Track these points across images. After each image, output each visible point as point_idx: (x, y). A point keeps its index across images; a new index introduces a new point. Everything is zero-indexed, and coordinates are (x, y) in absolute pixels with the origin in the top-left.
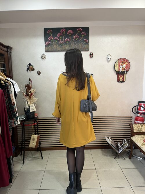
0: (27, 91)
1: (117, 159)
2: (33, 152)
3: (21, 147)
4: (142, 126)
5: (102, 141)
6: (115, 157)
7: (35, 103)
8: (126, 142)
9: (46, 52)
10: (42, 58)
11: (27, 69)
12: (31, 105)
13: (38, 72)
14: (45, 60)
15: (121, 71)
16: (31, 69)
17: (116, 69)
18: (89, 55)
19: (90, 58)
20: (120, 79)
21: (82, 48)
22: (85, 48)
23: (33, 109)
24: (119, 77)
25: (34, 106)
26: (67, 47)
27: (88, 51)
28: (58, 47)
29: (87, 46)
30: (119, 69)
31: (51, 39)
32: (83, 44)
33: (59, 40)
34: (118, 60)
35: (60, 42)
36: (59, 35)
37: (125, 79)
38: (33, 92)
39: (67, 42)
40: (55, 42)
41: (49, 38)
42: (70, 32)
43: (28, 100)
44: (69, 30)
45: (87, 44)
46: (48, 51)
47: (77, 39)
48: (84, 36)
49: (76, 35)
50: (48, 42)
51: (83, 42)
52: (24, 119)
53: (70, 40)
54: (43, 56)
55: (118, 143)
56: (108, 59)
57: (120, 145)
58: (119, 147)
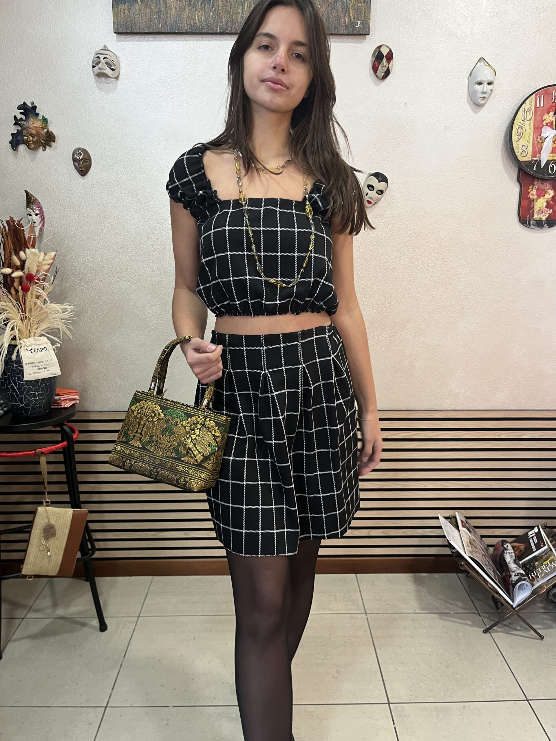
7: (58, 333)
8: (546, 547)
9: (122, 37)
10: (95, 73)
11: (12, 134)
12: (28, 344)
13: (78, 158)
14: (115, 86)
15: (547, 160)
16: (35, 139)
17: (518, 149)
18: (372, 61)
19: (377, 79)
20: (534, 207)
21: (327, 15)
22: (347, 18)
23: (39, 364)
24: (530, 195)
25: (48, 346)
26: (243, 6)
27: (365, 39)
28: (190, 8)
29: (360, 5)
30: (534, 151)
34: (534, 95)
38: (38, 270)
43: (10, 311)
46: (129, 30)
54: (103, 61)
55: (503, 551)
56: (477, 86)
57: (515, 562)
58: (513, 572)
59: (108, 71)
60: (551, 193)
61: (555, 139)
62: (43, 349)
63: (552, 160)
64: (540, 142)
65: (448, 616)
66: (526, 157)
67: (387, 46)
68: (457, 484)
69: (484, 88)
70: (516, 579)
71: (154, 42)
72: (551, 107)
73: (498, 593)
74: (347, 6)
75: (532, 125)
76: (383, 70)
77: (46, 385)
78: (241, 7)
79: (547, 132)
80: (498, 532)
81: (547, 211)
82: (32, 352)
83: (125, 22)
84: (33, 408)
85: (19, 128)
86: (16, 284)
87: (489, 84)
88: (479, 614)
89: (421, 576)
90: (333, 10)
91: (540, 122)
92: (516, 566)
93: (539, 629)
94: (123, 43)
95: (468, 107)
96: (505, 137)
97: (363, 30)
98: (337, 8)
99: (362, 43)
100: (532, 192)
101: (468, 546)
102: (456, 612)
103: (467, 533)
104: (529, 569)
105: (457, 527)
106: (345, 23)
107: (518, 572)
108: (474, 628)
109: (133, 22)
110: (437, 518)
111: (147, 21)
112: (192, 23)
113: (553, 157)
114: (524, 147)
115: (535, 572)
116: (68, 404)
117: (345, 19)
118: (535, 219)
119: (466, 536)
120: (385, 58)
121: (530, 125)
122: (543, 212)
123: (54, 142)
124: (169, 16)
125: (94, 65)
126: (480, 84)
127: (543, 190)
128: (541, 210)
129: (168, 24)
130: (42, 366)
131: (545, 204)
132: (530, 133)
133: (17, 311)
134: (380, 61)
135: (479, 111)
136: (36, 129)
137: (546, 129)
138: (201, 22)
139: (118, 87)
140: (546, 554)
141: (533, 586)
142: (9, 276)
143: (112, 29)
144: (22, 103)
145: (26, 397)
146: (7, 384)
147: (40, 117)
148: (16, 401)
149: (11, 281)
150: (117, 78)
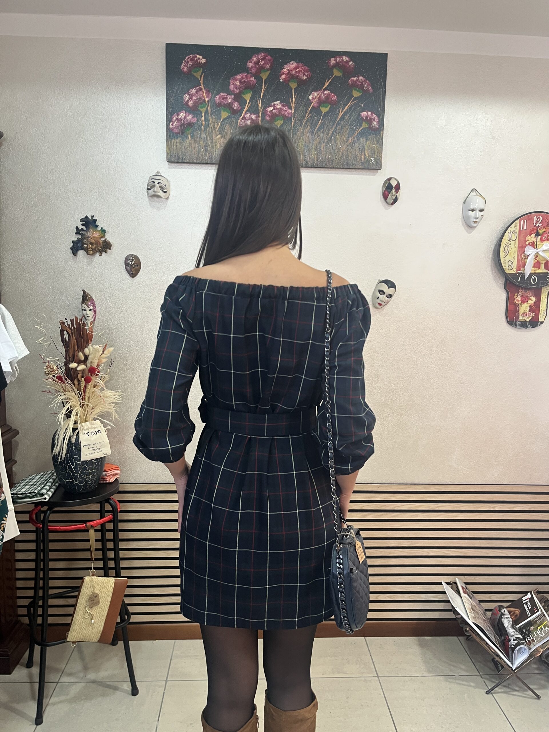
0: (70, 358)
1: (502, 698)
6: (490, 686)
7: (108, 416)
8: (539, 612)
9: (173, 165)
10: (150, 195)
11: (73, 242)
12: (86, 428)
13: (130, 263)
14: (165, 204)
15: (530, 273)
16: (94, 247)
17: (505, 264)
18: (383, 190)
19: (386, 203)
20: (519, 310)
21: (346, 153)
22: (363, 156)
23: (94, 446)
24: (516, 300)
25: (101, 429)
27: (377, 172)
29: (374, 146)
30: (519, 265)
31: (200, 99)
32: (356, 136)
33: (237, 109)
34: (519, 219)
35: (242, 119)
36: (238, 84)
37: (542, 313)
38: (98, 363)
39: (278, 122)
40: (217, 116)
41: (189, 96)
42: (294, 72)
43: (73, 400)
44: (292, 62)
45: (373, 134)
46: (180, 161)
47: (328, 109)
48: (361, 95)
49: (324, 88)
50: (185, 114)
51: (354, 126)
52: (46, 496)
53: (292, 109)
54: (157, 185)
55: (501, 617)
56: (470, 212)
57: (513, 627)
58: (512, 636)
59: (161, 193)
60: (534, 299)
61: (537, 256)
62: (98, 432)
63: (533, 273)
64: (524, 258)
65: (453, 679)
66: (512, 270)
67: (396, 179)
68: (458, 552)
69: (476, 214)
70: (515, 643)
71: (200, 170)
72: (533, 230)
73: (498, 656)
74: (363, 146)
75: (517, 244)
76: (392, 198)
77: (98, 464)
79: (530, 250)
80: (494, 597)
81: (530, 314)
82: (88, 435)
83: (177, 153)
84: (86, 485)
85: (80, 237)
86: (79, 376)
87: (481, 211)
88: (481, 676)
89: (425, 640)
90: (351, 149)
91: (524, 242)
92: (514, 631)
93: (535, 689)
94: (174, 170)
95: (463, 228)
96: (494, 253)
97: (376, 165)
98: (355, 147)
99: (375, 175)
100: (517, 298)
101: (471, 612)
102: (460, 674)
103: (468, 600)
104: (525, 633)
105: (459, 593)
106: (362, 160)
107: (516, 636)
108: (477, 690)
109: (184, 154)
110: (441, 584)
111: (196, 154)
113: (534, 270)
114: (510, 262)
115: (530, 636)
116: (112, 480)
117: (361, 157)
118: (520, 320)
119: (468, 602)
120: (394, 188)
121: (515, 244)
122: (527, 315)
123: (110, 249)
124: (214, 150)
125: (149, 188)
126: (473, 210)
127: (527, 297)
128: (525, 313)
129: (213, 156)
130: (96, 447)
131: (528, 308)
132: (515, 251)
133: (77, 399)
134: (389, 190)
135: (472, 232)
136: (95, 239)
137: (528, 248)
139: (167, 205)
140: (540, 619)
141: (530, 649)
142: (75, 369)
143: (166, 159)
144: (84, 217)
145: (80, 476)
146: (65, 463)
147: (99, 228)
148: (71, 479)
149: (74, 374)
150: (167, 198)
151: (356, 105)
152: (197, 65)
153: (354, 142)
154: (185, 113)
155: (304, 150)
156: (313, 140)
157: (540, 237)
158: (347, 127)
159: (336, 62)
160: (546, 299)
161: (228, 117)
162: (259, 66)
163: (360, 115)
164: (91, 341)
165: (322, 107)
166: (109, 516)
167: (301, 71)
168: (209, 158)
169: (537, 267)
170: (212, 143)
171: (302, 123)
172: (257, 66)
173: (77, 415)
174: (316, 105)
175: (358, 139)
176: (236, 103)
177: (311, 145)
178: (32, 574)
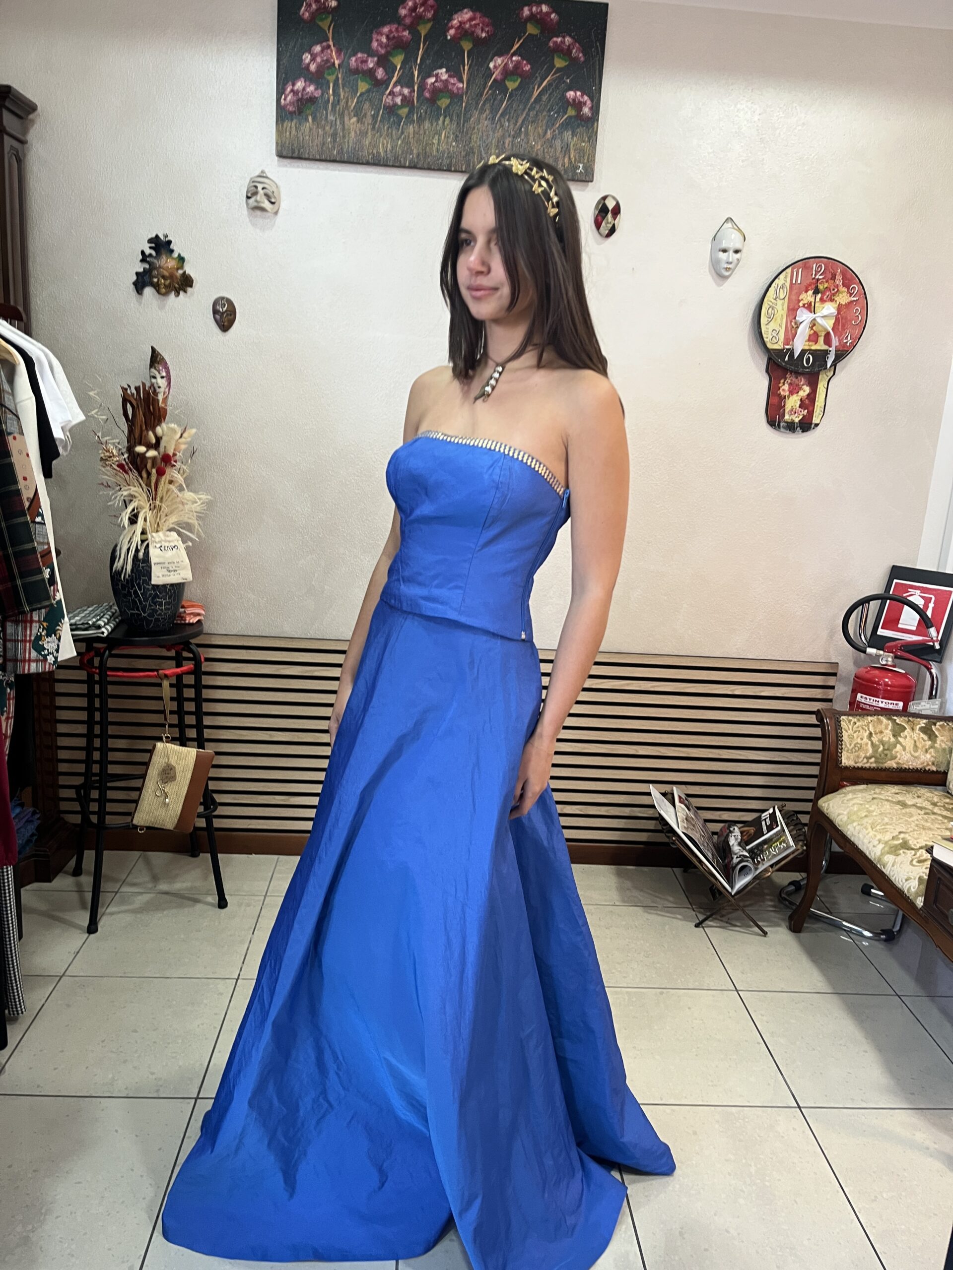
0: (135, 437)
1: (716, 933)
2: (159, 858)
3: (77, 819)
4: (898, 731)
5: (626, 811)
6: (701, 917)
7: (189, 527)
8: (779, 828)
9: (286, 161)
11: (137, 274)
12: (157, 540)
13: (221, 310)
15: (802, 350)
16: (168, 282)
17: (768, 334)
18: (594, 214)
19: (599, 235)
20: (785, 405)
22: (566, 160)
23: (170, 566)
24: (781, 390)
25: (179, 544)
26: (440, 136)
27: (587, 186)
28: (373, 133)
29: (584, 144)
30: (787, 337)
31: (327, 61)
32: (558, 128)
33: (381, 79)
34: (790, 268)
35: (389, 94)
36: (384, 40)
37: (818, 411)
38: (175, 450)
39: (443, 100)
40: (352, 88)
41: (311, 56)
42: (467, 26)
43: (140, 498)
44: (465, 10)
45: (583, 126)
46: (296, 155)
47: (517, 84)
48: (567, 65)
49: (512, 51)
50: (303, 84)
51: (556, 113)
52: (103, 630)
53: (463, 83)
54: (261, 192)
55: (728, 833)
56: (721, 253)
57: (739, 844)
59: (266, 204)
60: (807, 390)
61: (813, 323)
62: (174, 547)
63: (807, 350)
64: (795, 326)
65: (654, 910)
66: (776, 344)
67: (614, 198)
69: (729, 256)
70: (737, 861)
71: (325, 172)
72: (810, 285)
73: (713, 876)
74: (567, 145)
75: (786, 305)
76: (608, 227)
77: (174, 592)
78: (437, 137)
79: (804, 315)
81: (801, 412)
82: (161, 550)
83: (291, 143)
84: (157, 620)
85: (147, 266)
86: (149, 465)
87: (737, 252)
88: (692, 907)
90: (550, 148)
91: (796, 302)
93: (765, 926)
94: (287, 169)
95: (709, 277)
96: (753, 317)
97: (586, 175)
98: (556, 146)
99: (583, 190)
100: (783, 387)
101: (683, 822)
102: (666, 906)
103: (683, 810)
104: (755, 852)
105: (673, 803)
106: (564, 167)
108: (684, 922)
109: (302, 145)
110: (650, 794)
111: (319, 145)
112: (375, 152)
113: (809, 345)
114: (774, 331)
115: (761, 856)
116: (194, 620)
117: (564, 160)
118: (786, 421)
119: (684, 813)
120: (610, 212)
121: (783, 305)
122: (795, 413)
123: (191, 286)
124: (346, 141)
125: (249, 195)
126: (725, 251)
127: (797, 385)
128: (794, 410)
129: (345, 150)
130: (172, 567)
131: (799, 403)
132: (782, 315)
133: (146, 498)
134: (604, 215)
136: (170, 271)
137: (802, 311)
138: (386, 151)
139: (275, 225)
140: (778, 835)
141: (757, 869)
142: (142, 456)
143: (274, 152)
144: (154, 235)
145: (150, 605)
146: (129, 588)
147: (175, 255)
148: (138, 609)
149: (142, 462)
150: (276, 213)
151: (560, 80)
152: (323, 10)
153: (554, 137)
154: (305, 82)
155: (480, 147)
156: (494, 132)
157: (819, 296)
158: (545, 113)
159: (532, 13)
160: (825, 390)
161: (368, 91)
162: (416, 14)
163: (563, 97)
164: (164, 419)
165: (508, 80)
166: (188, 666)
167: (479, 24)
168: (338, 153)
169: (812, 341)
170: (343, 129)
171: (477, 104)
172: (414, 14)
173: (145, 520)
174: (499, 77)
175: (561, 133)
176: (381, 69)
177: (490, 139)
178: (82, 742)
